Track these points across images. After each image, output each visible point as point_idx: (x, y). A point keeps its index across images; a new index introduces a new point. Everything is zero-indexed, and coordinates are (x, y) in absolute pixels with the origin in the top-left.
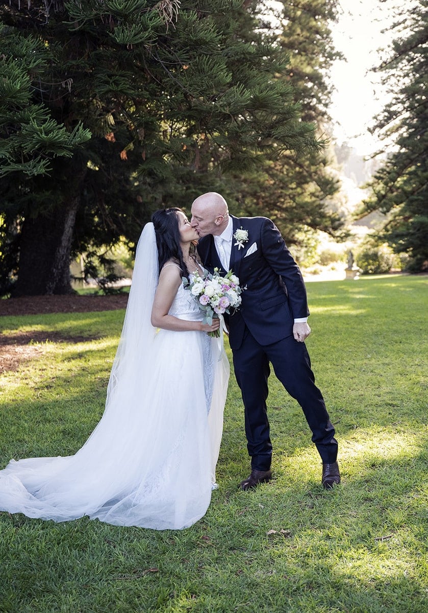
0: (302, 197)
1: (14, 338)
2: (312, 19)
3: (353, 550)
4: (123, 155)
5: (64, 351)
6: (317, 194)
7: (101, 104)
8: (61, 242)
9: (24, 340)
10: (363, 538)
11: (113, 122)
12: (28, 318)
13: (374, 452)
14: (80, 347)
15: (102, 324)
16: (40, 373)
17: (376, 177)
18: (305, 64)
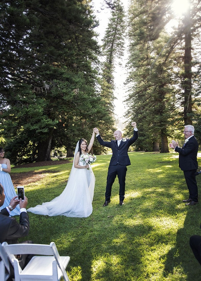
0: (108, 133)
1: (38, 173)
2: (108, 89)
3: (128, 219)
4: (64, 125)
5: (51, 175)
6: (112, 132)
7: (58, 113)
8: (48, 147)
9: (41, 173)
10: (130, 216)
11: (61, 117)
12: (41, 167)
13: (131, 196)
14: (55, 174)
15: (60, 168)
16: (46, 181)
17: (126, 128)
18: (107, 100)
